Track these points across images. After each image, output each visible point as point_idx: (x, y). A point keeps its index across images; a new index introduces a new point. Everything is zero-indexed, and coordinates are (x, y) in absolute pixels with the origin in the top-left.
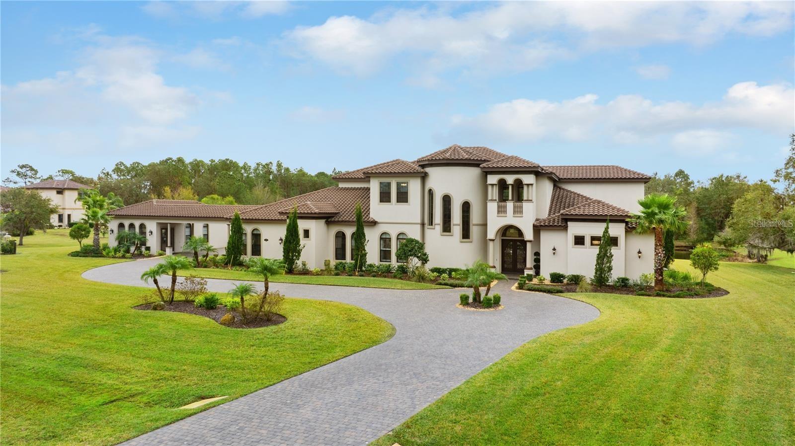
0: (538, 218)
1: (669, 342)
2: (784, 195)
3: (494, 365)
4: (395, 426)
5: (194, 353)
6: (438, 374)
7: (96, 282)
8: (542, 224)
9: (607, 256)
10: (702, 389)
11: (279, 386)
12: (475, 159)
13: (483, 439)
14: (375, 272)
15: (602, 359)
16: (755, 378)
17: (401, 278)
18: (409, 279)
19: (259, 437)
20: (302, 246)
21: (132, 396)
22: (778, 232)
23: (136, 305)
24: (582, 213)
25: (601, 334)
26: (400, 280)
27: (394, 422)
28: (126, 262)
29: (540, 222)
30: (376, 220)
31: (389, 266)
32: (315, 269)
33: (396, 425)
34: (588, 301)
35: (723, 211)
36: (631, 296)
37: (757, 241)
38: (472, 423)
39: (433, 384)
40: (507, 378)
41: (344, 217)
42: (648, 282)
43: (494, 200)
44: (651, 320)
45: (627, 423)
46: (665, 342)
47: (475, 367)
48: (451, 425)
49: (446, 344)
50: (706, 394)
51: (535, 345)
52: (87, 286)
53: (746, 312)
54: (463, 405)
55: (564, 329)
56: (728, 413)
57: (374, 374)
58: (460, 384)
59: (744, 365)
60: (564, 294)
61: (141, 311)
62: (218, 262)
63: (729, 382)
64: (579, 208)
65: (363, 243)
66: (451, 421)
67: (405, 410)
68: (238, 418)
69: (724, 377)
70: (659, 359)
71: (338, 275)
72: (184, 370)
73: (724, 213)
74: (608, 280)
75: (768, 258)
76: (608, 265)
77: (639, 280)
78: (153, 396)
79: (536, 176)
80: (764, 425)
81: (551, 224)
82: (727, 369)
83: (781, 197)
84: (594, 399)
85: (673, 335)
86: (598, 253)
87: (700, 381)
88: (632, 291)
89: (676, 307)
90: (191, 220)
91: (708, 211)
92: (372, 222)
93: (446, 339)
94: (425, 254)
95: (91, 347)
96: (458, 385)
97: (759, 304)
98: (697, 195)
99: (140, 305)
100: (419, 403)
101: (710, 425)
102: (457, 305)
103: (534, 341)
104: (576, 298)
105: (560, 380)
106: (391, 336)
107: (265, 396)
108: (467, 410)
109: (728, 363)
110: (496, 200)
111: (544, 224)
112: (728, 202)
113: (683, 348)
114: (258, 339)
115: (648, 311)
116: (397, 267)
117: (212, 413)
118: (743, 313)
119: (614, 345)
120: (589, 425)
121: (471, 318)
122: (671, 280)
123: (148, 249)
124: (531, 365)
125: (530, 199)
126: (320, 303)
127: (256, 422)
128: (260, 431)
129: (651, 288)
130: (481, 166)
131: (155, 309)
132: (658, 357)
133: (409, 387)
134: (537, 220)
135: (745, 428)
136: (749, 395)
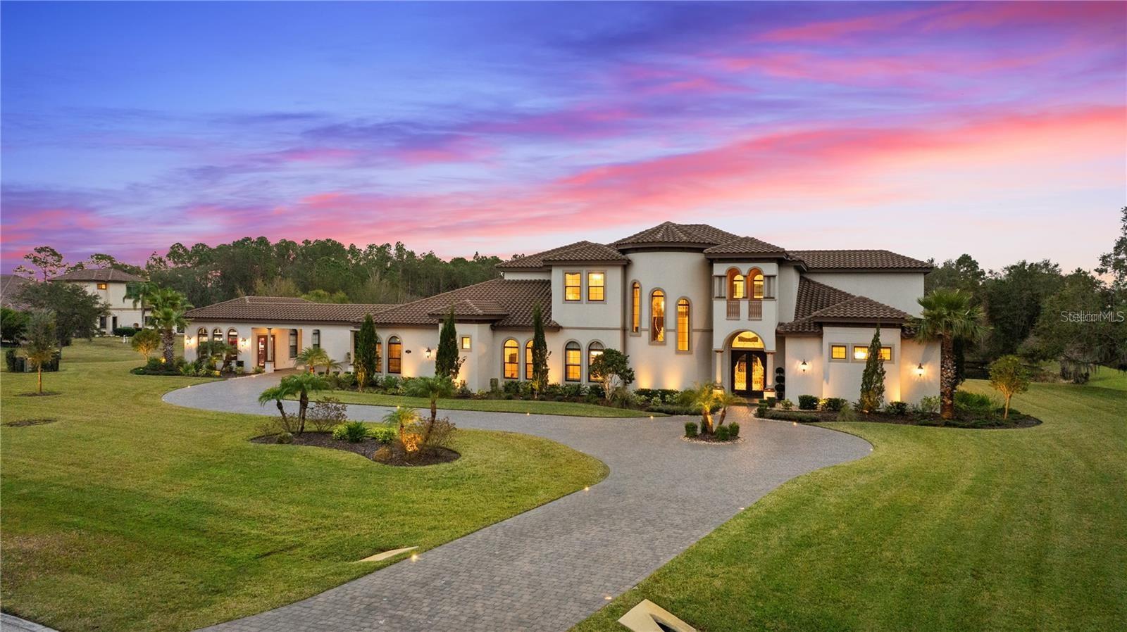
0: (781, 322)
1: (970, 483)
2: (1113, 291)
3: (748, 510)
4: (638, 580)
5: (353, 496)
6: (678, 520)
7: (187, 408)
8: (787, 330)
9: (877, 372)
10: (1018, 540)
11: (479, 535)
12: (697, 241)
13: (751, 596)
14: (560, 395)
15: (886, 503)
16: (1086, 527)
17: (596, 403)
18: (608, 404)
19: (474, 592)
20: (461, 359)
21: (291, 548)
22: (1105, 341)
23: (252, 437)
24: (842, 315)
25: (879, 473)
26: (596, 406)
27: (637, 576)
28: (214, 381)
29: (786, 327)
30: (560, 325)
31: (579, 386)
32: (479, 391)
33: (641, 579)
34: (855, 432)
35: (1026, 313)
36: (910, 426)
37: (1075, 354)
38: (734, 577)
39: (674, 533)
40: (767, 525)
41: (515, 320)
42: (932, 409)
43: (722, 298)
44: (941, 456)
45: (928, 579)
46: (965, 483)
47: (723, 512)
48: (708, 579)
49: (679, 486)
50: (1023, 544)
51: (795, 486)
52: (177, 413)
53: (1066, 446)
54: (719, 557)
55: (830, 468)
56: (1054, 567)
57: (595, 520)
58: (709, 533)
59: (1071, 510)
60: (821, 423)
61: (262, 445)
62: (343, 382)
63: (1053, 531)
64: (838, 308)
65: (544, 356)
66: (708, 575)
67: (647, 563)
68: (440, 571)
69: (1045, 525)
70: (959, 504)
71: (511, 399)
72: (348, 517)
73: (1026, 316)
74: (878, 406)
75: (1090, 378)
76: (879, 385)
77: (920, 404)
78: (317, 549)
79: (779, 266)
80: (1100, 581)
81: (800, 330)
82: (1048, 515)
83: (1110, 294)
84: (882, 550)
85: (974, 475)
86: (865, 368)
87: (1015, 530)
88: (910, 420)
89: (973, 440)
90: (298, 324)
91: (1005, 313)
92: (554, 327)
93: (678, 480)
94: (630, 371)
95: (213, 490)
96: (707, 534)
97: (1083, 436)
98: (988, 291)
99: (258, 437)
100: (662, 554)
101: (1032, 580)
102: (682, 437)
103: (794, 482)
104: (838, 429)
105: (836, 528)
106: (604, 475)
107: (465, 546)
108: (725, 561)
109: (1050, 509)
110: (725, 298)
111: (791, 329)
112: (1033, 300)
113: (989, 491)
114: (432, 479)
115: (937, 444)
116: (589, 387)
117: (405, 565)
118: (1064, 447)
119: (897, 486)
120: (881, 580)
121: (703, 453)
122: (963, 406)
123: (240, 364)
124: (795, 510)
125: (772, 296)
126: (497, 435)
127: (464, 576)
128: (473, 586)
129: (935, 416)
130: (705, 251)
131: (281, 442)
132: (957, 502)
133: (645, 536)
134: (780, 324)
135: (1078, 584)
136: (1079, 546)
